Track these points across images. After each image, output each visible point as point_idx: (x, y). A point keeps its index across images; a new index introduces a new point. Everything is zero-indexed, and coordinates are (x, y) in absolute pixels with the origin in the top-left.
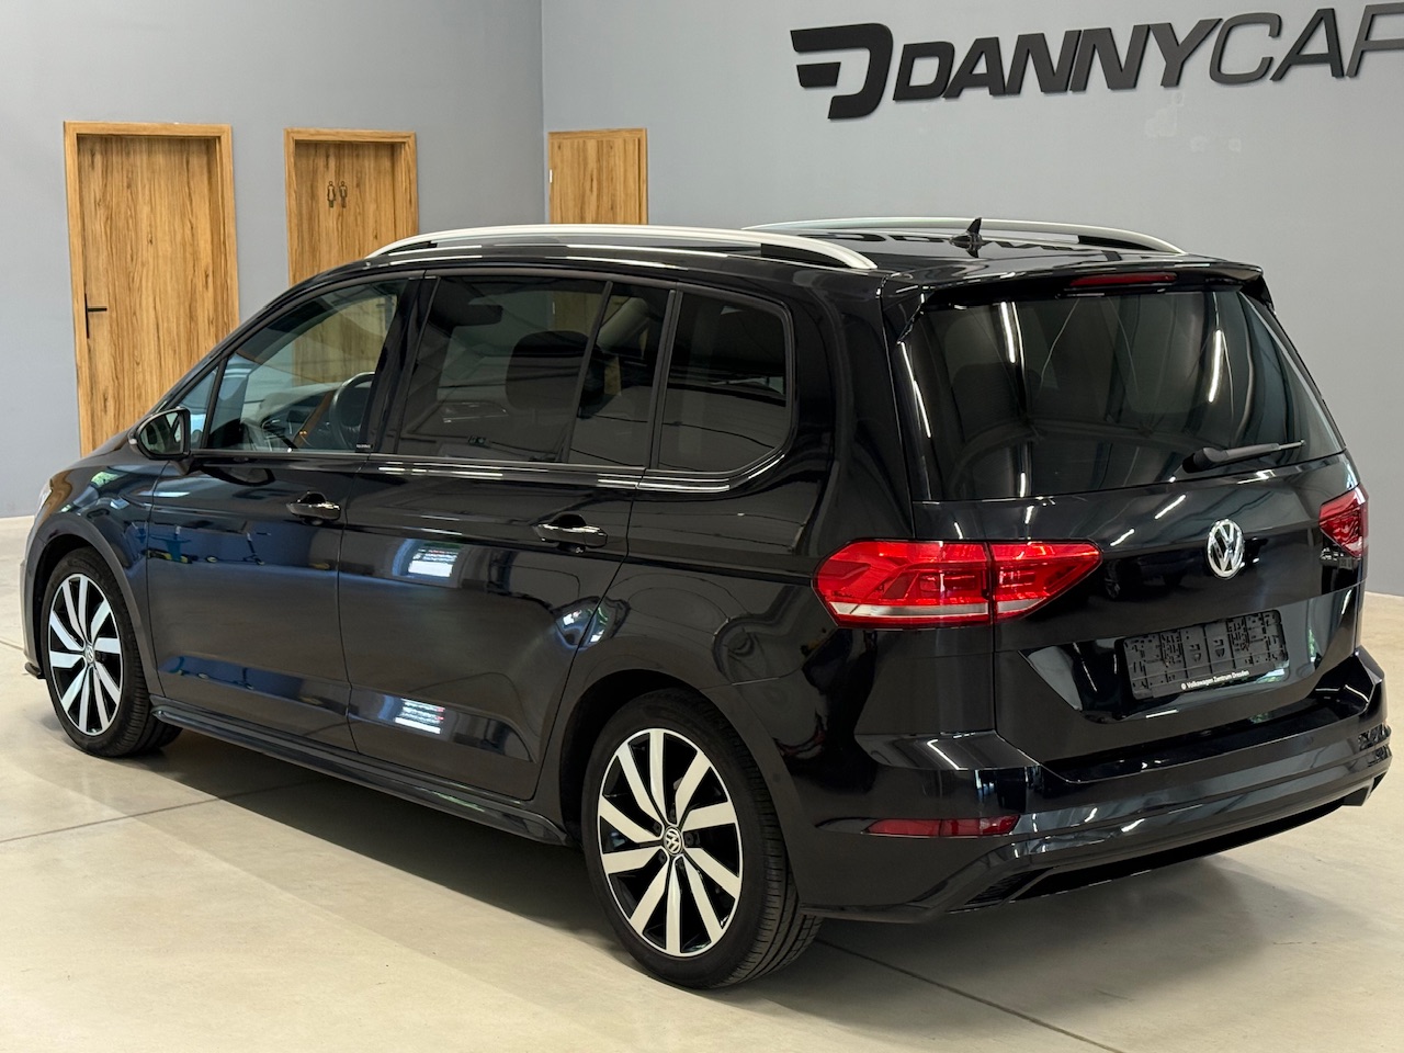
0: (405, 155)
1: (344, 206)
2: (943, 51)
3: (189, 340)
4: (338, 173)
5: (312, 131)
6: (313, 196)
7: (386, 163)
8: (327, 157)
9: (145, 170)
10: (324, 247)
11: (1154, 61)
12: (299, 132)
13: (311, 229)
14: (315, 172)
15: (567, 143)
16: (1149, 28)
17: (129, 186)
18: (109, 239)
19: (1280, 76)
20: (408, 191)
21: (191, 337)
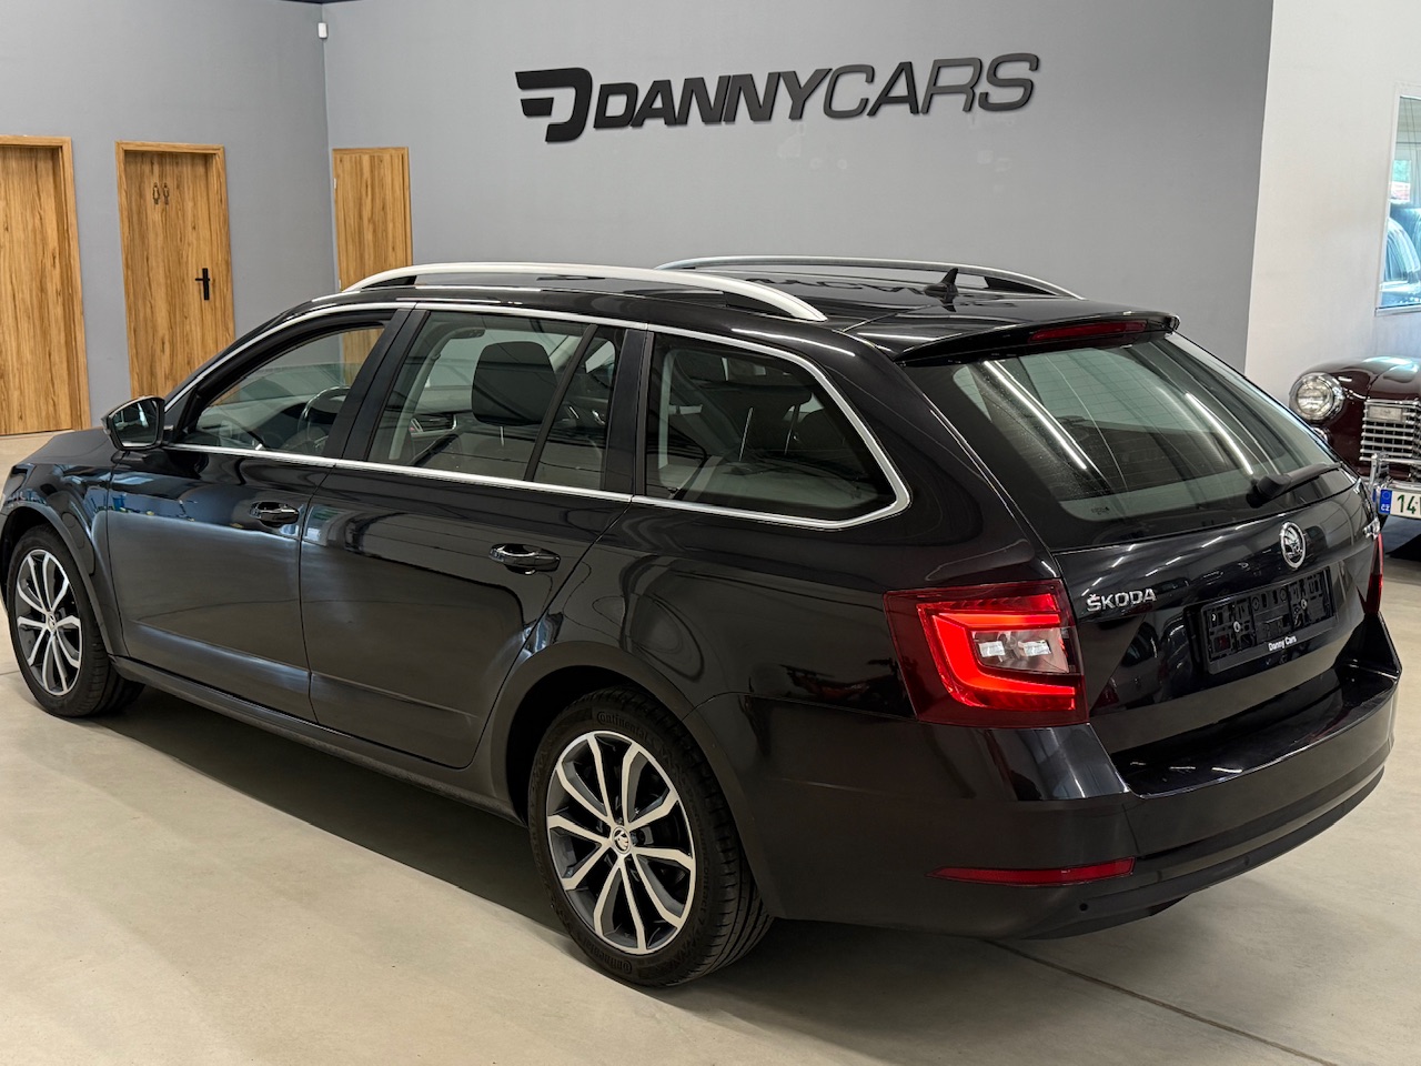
0: (216, 163)
1: (167, 203)
2: (629, 90)
3: (41, 308)
4: (162, 176)
5: (139, 143)
6: (141, 195)
7: (201, 170)
8: (152, 164)
10: (151, 236)
11: (784, 101)
12: (127, 144)
13: (140, 222)
14: (142, 175)
15: (346, 158)
16: (779, 74)
19: (873, 113)
20: (219, 192)
21: (42, 305)
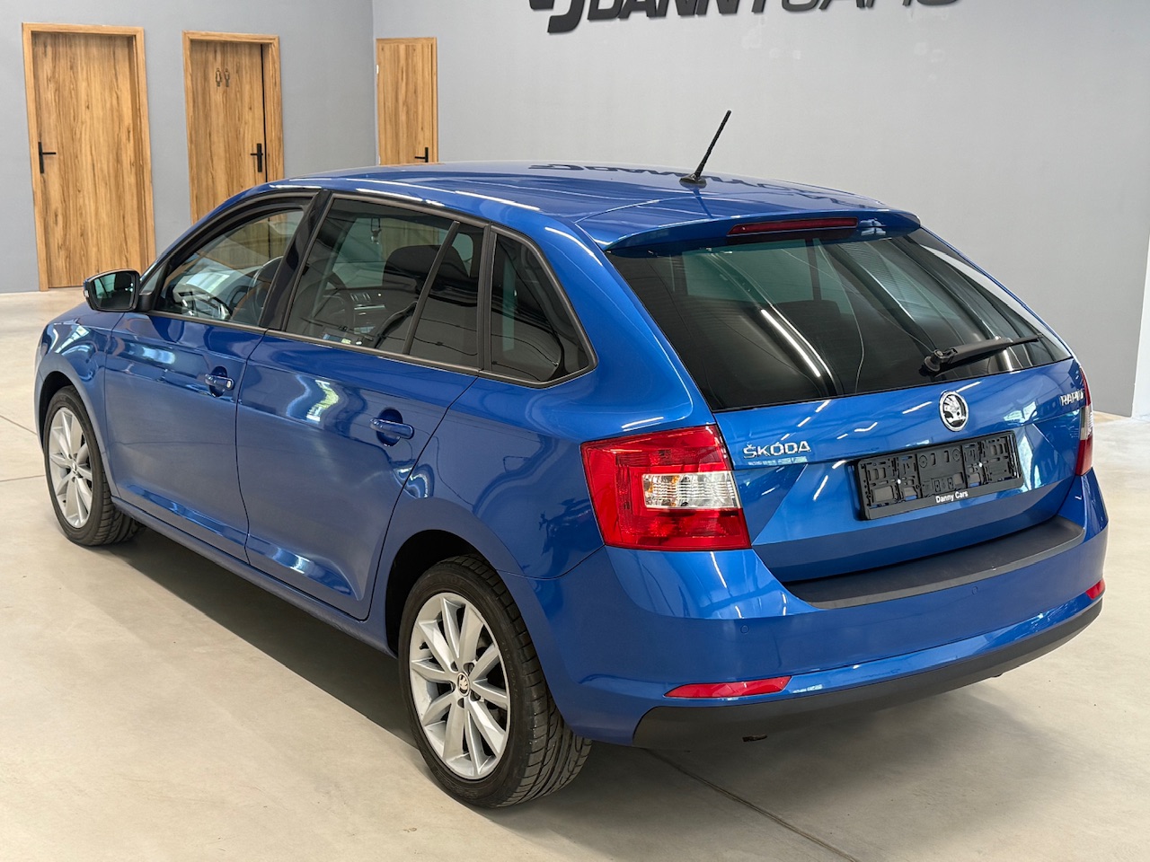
1: (227, 86)
3: (116, 177)
4: (223, 63)
5: (203, 33)
7: (258, 57)
8: (215, 52)
9: (83, 57)
10: (214, 115)
12: (193, 33)
13: (204, 101)
14: (206, 63)
17: (72, 68)
18: (58, 104)
20: (274, 77)
21: (118, 174)
